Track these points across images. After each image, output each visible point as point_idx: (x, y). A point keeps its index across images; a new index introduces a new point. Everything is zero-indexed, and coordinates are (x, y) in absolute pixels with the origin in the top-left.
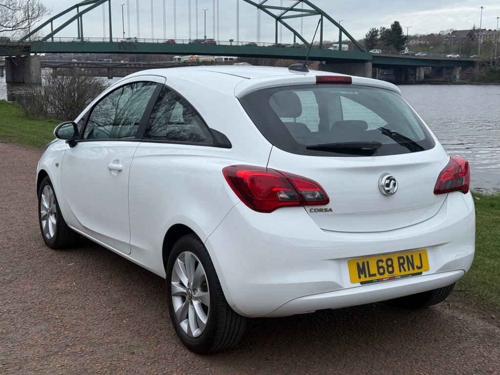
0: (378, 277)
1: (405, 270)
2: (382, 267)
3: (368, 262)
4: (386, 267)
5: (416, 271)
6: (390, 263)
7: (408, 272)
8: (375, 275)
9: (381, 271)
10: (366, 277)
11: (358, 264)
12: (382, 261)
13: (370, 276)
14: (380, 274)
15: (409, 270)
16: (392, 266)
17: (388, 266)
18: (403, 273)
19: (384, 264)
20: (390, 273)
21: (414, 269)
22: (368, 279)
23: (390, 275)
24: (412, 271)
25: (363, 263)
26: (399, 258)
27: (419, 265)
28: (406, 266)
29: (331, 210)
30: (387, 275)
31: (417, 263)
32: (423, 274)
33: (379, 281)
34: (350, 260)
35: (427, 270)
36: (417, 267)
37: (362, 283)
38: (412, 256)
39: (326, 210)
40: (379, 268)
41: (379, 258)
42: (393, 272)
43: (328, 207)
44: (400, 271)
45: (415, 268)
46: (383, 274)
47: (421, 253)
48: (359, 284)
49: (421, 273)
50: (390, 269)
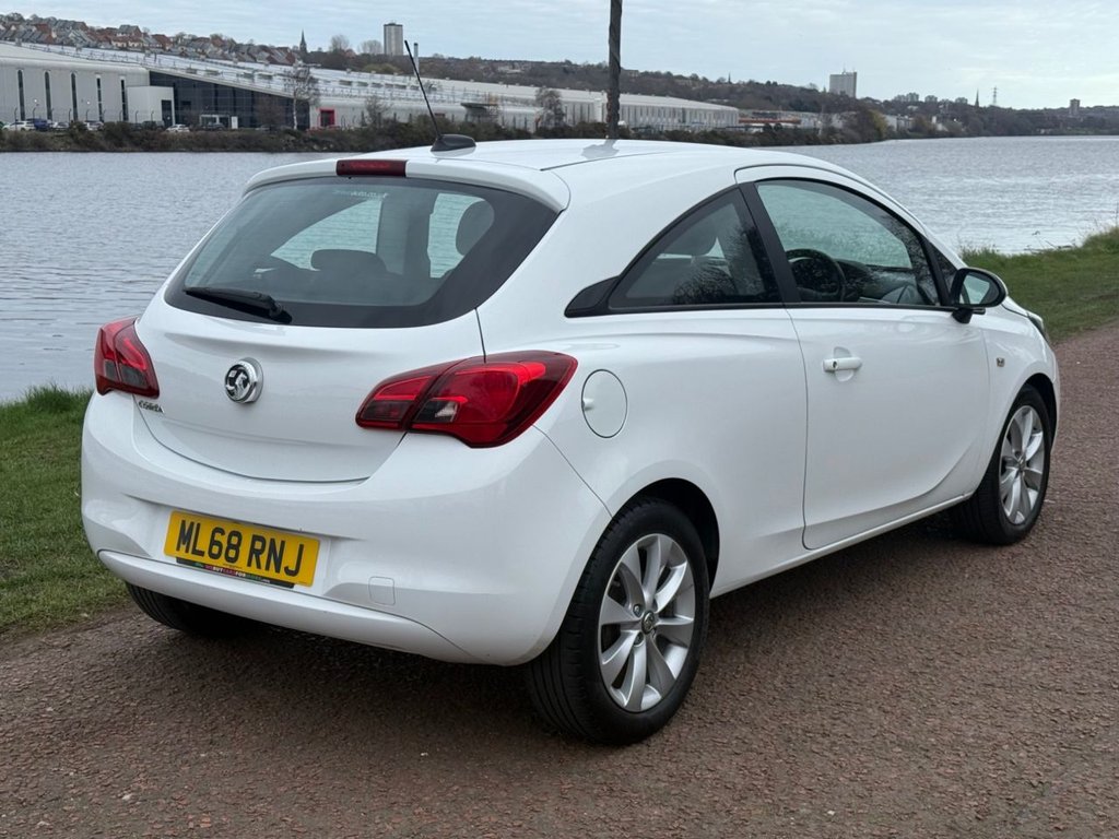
0: (206, 559)
1: (259, 566)
2: (219, 544)
3: (199, 525)
4: (225, 546)
5: (283, 576)
6: (234, 540)
7: (263, 572)
8: (201, 553)
9: (215, 550)
10: (187, 551)
12: (222, 532)
13: (195, 552)
14: (212, 556)
15: (267, 568)
16: (237, 548)
17: (230, 546)
18: (253, 570)
19: (223, 539)
20: (228, 559)
21: (278, 570)
22: (190, 556)
23: (228, 565)
24: (272, 574)
25: (192, 524)
26: (255, 538)
27: (293, 568)
28: (264, 558)
30: (221, 562)
31: (289, 560)
32: (296, 588)
33: (206, 567)
35: (308, 584)
36: (286, 569)
38: (283, 543)
40: (213, 542)
41: (220, 525)
42: (234, 560)
44: (249, 564)
45: (282, 569)
48: (174, 561)
49: (291, 585)
50: (232, 553)
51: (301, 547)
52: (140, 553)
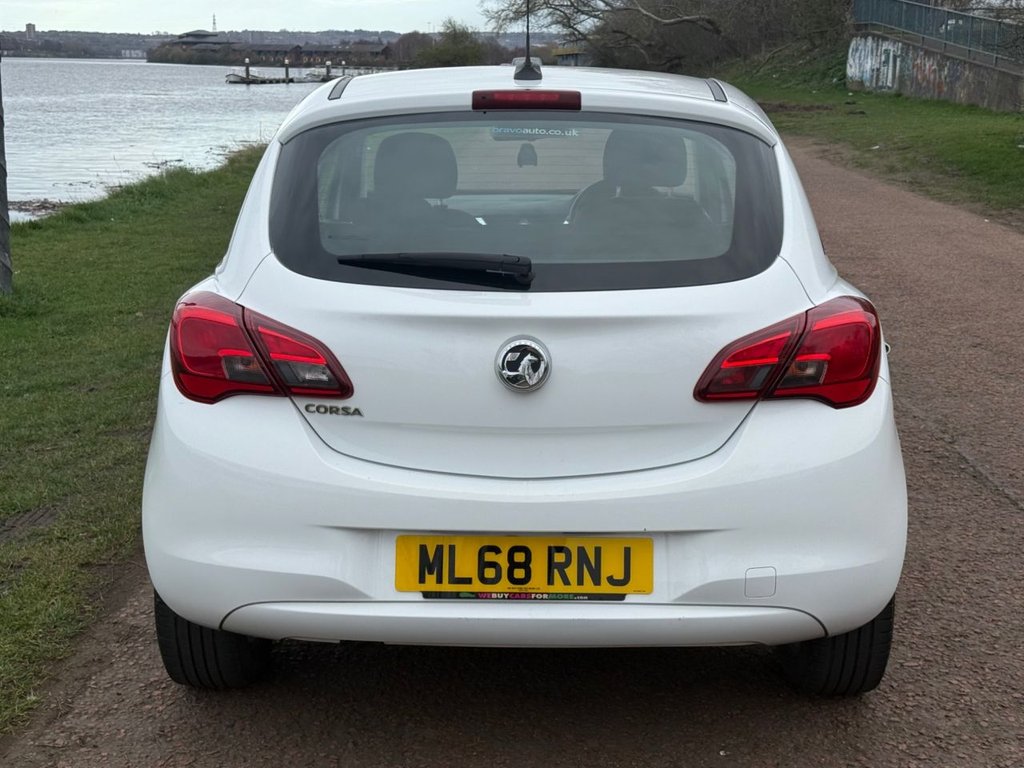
0: (477, 586)
1: (566, 582)
2: (493, 565)
3: (452, 549)
5: (605, 588)
7: (574, 588)
8: (468, 581)
9: (490, 573)
10: (440, 580)
11: (423, 549)
12: (497, 550)
13: (454, 580)
15: (580, 582)
16: (526, 566)
17: (513, 565)
21: (597, 581)
22: (446, 587)
23: (516, 589)
25: (439, 549)
26: (551, 551)
27: (619, 576)
28: (572, 572)
29: (357, 412)
30: (504, 585)
32: (628, 599)
33: (477, 596)
34: (404, 536)
36: (611, 580)
37: (427, 595)
38: (598, 551)
39: (346, 411)
40: (483, 565)
43: (350, 403)
44: (550, 581)
45: (604, 580)
46: (495, 580)
47: (634, 546)
48: (420, 597)
49: (621, 597)
50: (519, 573)
51: (627, 551)
52: (354, 596)
